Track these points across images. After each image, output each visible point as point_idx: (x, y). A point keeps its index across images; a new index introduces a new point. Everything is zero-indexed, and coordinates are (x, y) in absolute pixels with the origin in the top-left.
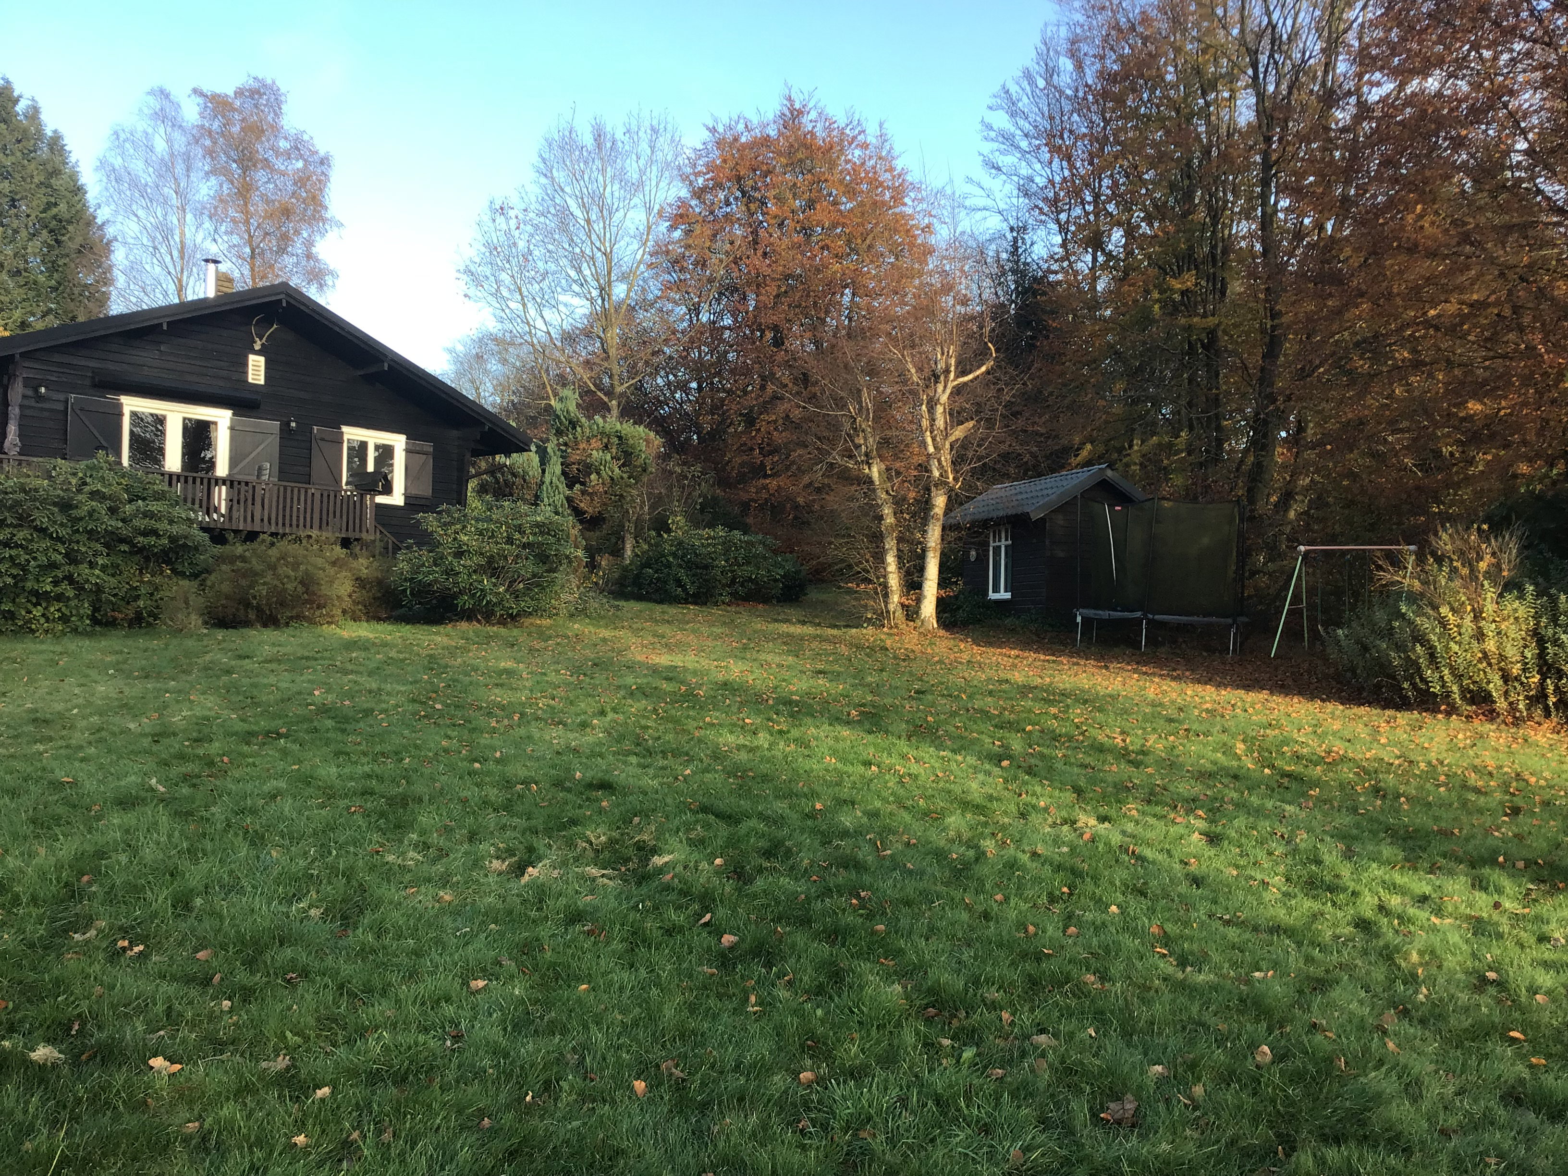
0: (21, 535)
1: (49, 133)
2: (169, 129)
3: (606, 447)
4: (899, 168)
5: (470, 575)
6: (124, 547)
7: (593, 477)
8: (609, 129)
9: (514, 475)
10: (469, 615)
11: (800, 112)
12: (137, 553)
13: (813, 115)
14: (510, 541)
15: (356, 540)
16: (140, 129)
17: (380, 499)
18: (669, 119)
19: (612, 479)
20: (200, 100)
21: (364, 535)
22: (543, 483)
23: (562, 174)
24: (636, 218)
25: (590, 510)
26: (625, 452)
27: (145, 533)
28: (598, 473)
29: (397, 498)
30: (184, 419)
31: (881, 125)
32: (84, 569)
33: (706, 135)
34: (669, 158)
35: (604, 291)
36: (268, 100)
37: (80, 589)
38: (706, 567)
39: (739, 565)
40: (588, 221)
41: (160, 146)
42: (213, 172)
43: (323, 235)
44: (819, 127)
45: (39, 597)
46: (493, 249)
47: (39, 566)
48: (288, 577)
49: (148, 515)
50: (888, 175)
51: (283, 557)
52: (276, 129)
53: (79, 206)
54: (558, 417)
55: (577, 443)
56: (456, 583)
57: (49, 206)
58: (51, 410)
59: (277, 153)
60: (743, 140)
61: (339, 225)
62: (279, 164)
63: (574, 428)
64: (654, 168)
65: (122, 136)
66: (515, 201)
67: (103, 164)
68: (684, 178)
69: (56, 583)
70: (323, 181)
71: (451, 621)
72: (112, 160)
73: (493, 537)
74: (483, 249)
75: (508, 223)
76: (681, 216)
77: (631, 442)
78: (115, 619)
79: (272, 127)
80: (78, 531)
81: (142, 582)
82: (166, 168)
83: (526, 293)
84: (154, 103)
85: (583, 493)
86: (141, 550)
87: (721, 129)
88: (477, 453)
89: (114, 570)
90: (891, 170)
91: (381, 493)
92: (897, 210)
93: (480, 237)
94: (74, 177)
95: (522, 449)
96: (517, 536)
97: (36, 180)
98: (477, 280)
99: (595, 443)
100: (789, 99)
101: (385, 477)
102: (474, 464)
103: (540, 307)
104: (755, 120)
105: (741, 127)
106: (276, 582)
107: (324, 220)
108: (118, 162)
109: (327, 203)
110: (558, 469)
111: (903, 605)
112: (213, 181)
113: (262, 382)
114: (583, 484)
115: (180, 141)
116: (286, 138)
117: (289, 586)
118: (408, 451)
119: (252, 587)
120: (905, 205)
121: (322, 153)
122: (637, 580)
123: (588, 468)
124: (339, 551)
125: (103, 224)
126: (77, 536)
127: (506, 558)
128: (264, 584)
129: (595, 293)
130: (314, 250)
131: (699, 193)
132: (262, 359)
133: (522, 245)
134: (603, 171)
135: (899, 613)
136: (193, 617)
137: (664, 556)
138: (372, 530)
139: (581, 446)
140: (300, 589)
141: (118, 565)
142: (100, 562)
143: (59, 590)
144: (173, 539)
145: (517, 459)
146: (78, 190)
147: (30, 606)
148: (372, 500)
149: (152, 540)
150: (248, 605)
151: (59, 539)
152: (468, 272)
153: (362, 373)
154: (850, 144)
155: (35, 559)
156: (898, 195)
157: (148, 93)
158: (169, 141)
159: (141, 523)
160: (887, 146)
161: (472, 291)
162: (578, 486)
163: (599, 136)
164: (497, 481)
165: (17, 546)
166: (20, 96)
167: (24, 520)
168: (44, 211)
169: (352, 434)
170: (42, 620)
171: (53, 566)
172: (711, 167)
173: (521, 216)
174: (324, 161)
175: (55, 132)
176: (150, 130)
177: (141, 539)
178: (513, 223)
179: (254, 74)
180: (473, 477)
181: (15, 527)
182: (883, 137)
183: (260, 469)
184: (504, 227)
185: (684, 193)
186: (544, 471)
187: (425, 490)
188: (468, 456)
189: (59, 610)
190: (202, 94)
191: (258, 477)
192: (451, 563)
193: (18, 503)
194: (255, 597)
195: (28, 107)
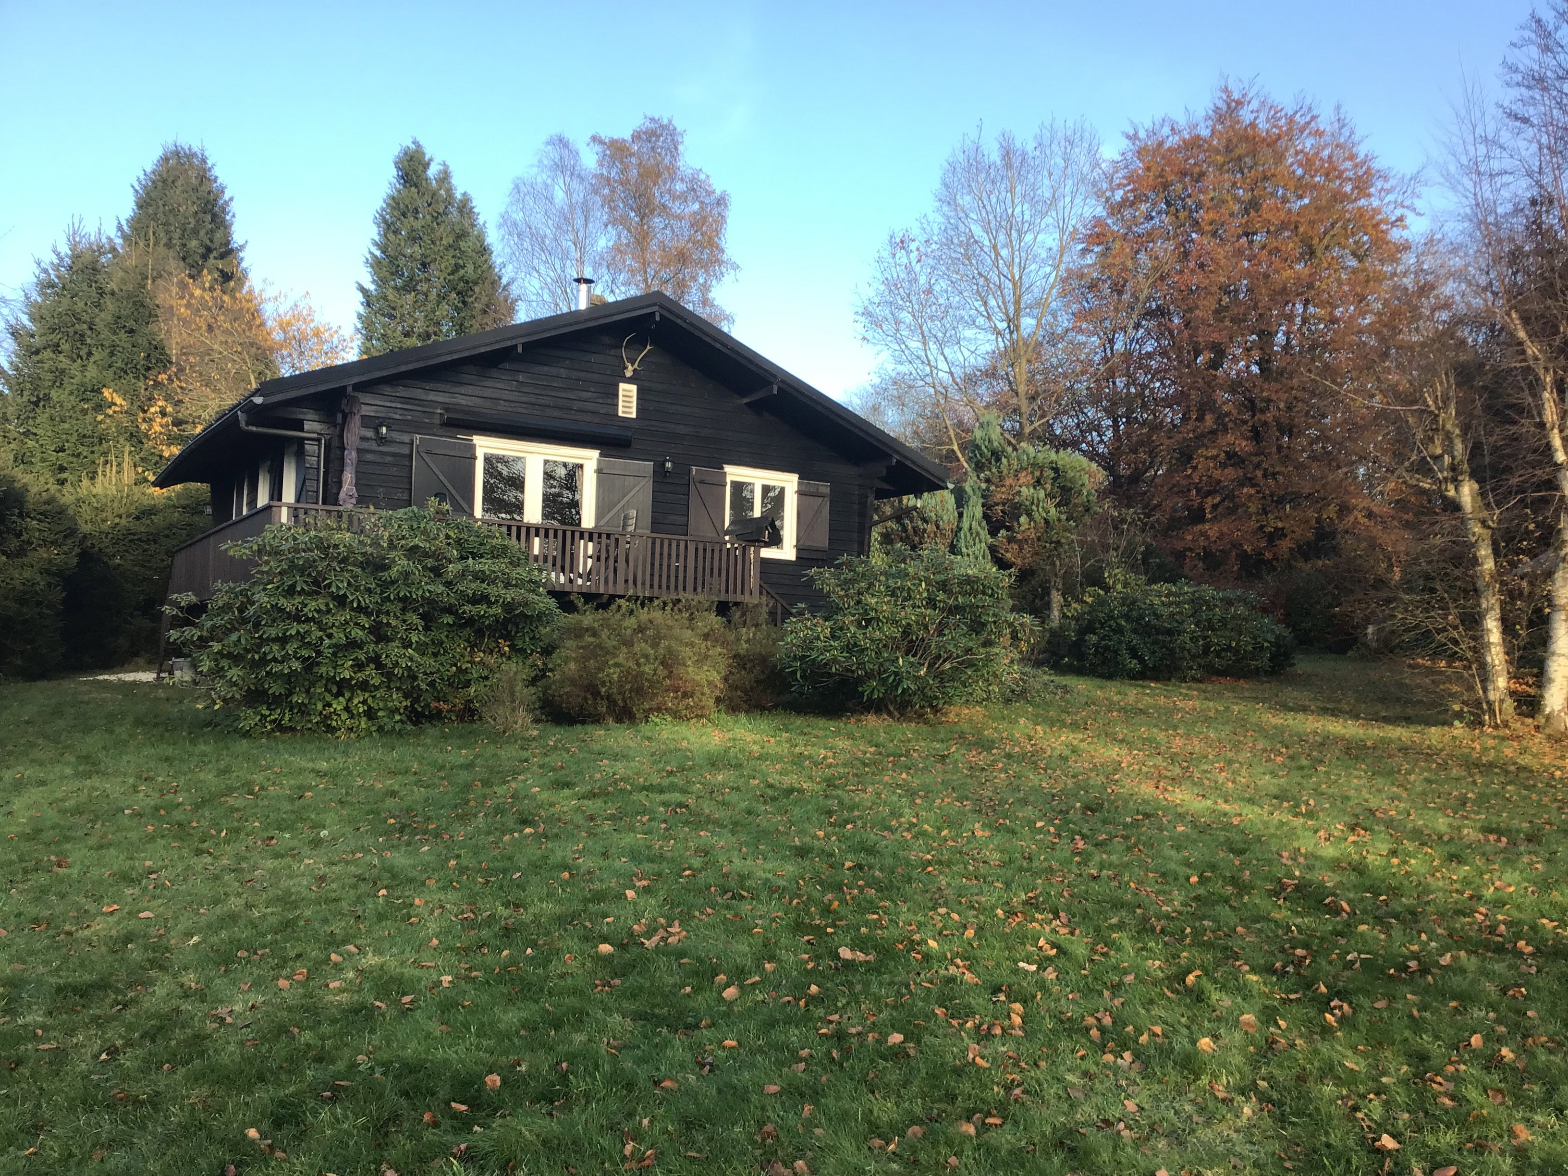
0: (313, 605)
1: (458, 195)
2: (568, 179)
3: (1038, 482)
4: (1362, 156)
5: (878, 653)
6: (448, 619)
7: (1023, 519)
8: (1018, 144)
9: (925, 521)
10: (878, 707)
11: (1239, 103)
12: (463, 626)
13: (1254, 105)
14: (931, 603)
15: (737, 604)
16: (539, 180)
17: (767, 553)
18: (1087, 126)
19: (1047, 522)
20: (598, 148)
21: (746, 599)
22: (960, 529)
23: (968, 198)
24: (1049, 240)
25: (1019, 562)
26: (1063, 488)
27: (475, 600)
28: (1029, 515)
29: (787, 552)
30: (546, 462)
31: (1338, 108)
32: (394, 649)
33: (1125, 144)
34: (1085, 170)
35: (1013, 323)
36: (664, 141)
37: (389, 675)
38: (1169, 632)
39: (1213, 629)
40: (995, 247)
41: (559, 195)
42: (614, 222)
43: (719, 280)
44: (1262, 116)
45: (342, 687)
46: (892, 286)
47: (335, 645)
48: (646, 656)
49: (480, 577)
50: (1348, 164)
51: (641, 629)
52: (672, 171)
53: (485, 267)
54: (978, 447)
55: (1001, 478)
56: (861, 665)
57: (457, 267)
58: (394, 455)
59: (674, 197)
60: (1167, 145)
61: (736, 267)
62: (676, 208)
63: (998, 460)
64: (1069, 183)
65: (523, 189)
66: (916, 232)
67: (506, 222)
68: (1099, 194)
69: (359, 666)
70: (721, 220)
71: (853, 712)
72: (514, 216)
73: (909, 598)
74: (882, 288)
75: (908, 258)
76: (1098, 235)
77: (1071, 474)
78: (440, 712)
79: (668, 168)
80: (388, 598)
81: (472, 662)
82: (566, 219)
83: (926, 333)
84: (553, 153)
85: (1010, 540)
86: (470, 622)
87: (1142, 134)
88: (881, 494)
89: (436, 649)
90: (1352, 157)
91: (768, 545)
92: (1362, 202)
93: (879, 275)
94: (480, 238)
95: (934, 486)
96: (941, 596)
97: (444, 242)
98: (876, 323)
99: (1024, 478)
100: (1226, 90)
101: (773, 525)
102: (877, 510)
103: (941, 345)
104: (1182, 121)
105: (1166, 130)
106: (631, 664)
107: (720, 263)
108: (519, 216)
109: (723, 244)
110: (979, 511)
111: (1512, 693)
112: (612, 231)
113: (634, 416)
114: (1008, 529)
115: (580, 192)
116: (682, 180)
117: (647, 669)
118: (800, 493)
119: (600, 669)
120: (1369, 195)
121: (718, 192)
122: (1077, 649)
123: (1015, 510)
124: (714, 620)
125: (508, 284)
126: (388, 606)
127: (926, 627)
128: (617, 665)
129: (1002, 326)
130: (711, 295)
131: (1116, 209)
132: (634, 388)
133: (923, 280)
134: (1012, 190)
135: (1509, 705)
136: (521, 712)
137: (1112, 618)
138: (756, 592)
139: (1008, 482)
140: (662, 672)
141: (441, 643)
142: (414, 639)
143: (361, 676)
144: (508, 607)
145: (927, 502)
146: (484, 251)
147: (328, 698)
148: (757, 553)
149: (482, 609)
150: (596, 694)
151: (361, 610)
152: (866, 313)
153: (746, 401)
154: (1302, 132)
155: (330, 636)
156: (1363, 185)
157: (548, 143)
158: (568, 192)
159: (471, 587)
160: (1346, 132)
161: (869, 335)
162: (1003, 532)
163: (1007, 154)
164: (905, 530)
165: (308, 620)
166: (431, 160)
167: (318, 586)
168: (452, 273)
169: (734, 473)
170: (344, 716)
171: (354, 644)
172: (1130, 178)
173: (922, 249)
174: (722, 201)
175: (465, 194)
176: (549, 181)
177: (467, 608)
178: (914, 256)
179: (649, 115)
180: (877, 523)
181: (309, 594)
182: (1342, 123)
183: (626, 518)
184: (904, 260)
185: (1101, 211)
186: (961, 515)
187: (822, 540)
188: (871, 498)
189: (364, 702)
190: (601, 142)
191: (624, 528)
192: (854, 636)
193: (311, 563)
194: (603, 684)
195: (440, 172)
